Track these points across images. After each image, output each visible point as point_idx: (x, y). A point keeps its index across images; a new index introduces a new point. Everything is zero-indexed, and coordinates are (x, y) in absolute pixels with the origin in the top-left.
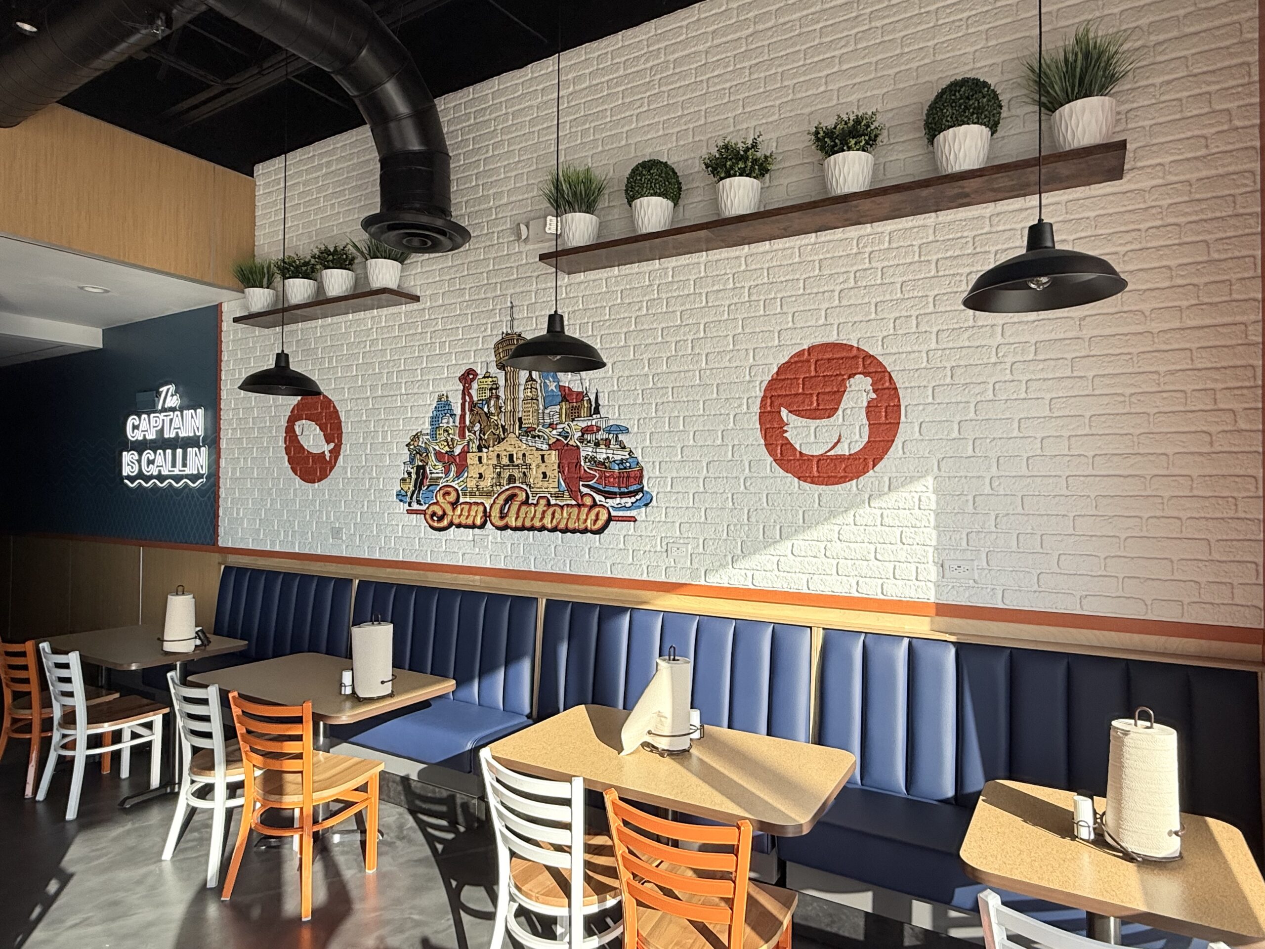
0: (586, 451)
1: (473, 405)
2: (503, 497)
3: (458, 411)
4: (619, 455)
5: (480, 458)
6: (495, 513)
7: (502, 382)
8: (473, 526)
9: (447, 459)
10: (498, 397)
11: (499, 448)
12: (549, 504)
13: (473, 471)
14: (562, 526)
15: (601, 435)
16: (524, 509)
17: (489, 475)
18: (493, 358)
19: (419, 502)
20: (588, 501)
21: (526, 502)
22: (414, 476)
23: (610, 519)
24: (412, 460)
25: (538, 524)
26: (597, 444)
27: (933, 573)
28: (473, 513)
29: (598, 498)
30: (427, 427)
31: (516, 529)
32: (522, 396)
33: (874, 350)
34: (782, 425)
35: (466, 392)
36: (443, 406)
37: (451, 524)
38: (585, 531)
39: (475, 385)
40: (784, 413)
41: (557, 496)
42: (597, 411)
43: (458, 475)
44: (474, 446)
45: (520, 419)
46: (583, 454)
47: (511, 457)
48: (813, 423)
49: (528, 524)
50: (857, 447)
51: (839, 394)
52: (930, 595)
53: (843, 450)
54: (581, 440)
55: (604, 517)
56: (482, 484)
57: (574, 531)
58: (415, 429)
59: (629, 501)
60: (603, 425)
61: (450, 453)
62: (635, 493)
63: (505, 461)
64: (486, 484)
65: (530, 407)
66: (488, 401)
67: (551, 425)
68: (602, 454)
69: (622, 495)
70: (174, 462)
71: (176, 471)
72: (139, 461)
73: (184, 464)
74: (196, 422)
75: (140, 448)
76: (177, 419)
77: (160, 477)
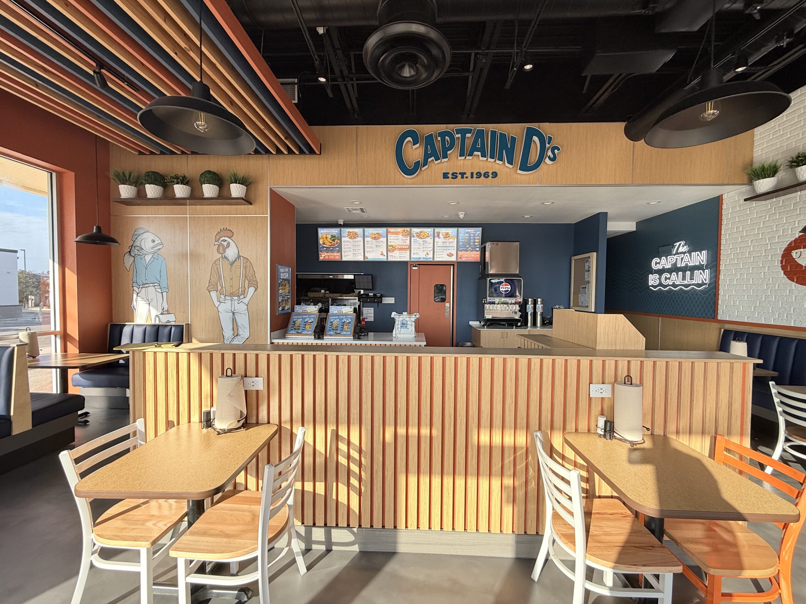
70: (684, 278)
71: (686, 282)
72: (660, 279)
73: (692, 279)
74: (701, 257)
75: (660, 272)
76: (686, 257)
77: (674, 285)
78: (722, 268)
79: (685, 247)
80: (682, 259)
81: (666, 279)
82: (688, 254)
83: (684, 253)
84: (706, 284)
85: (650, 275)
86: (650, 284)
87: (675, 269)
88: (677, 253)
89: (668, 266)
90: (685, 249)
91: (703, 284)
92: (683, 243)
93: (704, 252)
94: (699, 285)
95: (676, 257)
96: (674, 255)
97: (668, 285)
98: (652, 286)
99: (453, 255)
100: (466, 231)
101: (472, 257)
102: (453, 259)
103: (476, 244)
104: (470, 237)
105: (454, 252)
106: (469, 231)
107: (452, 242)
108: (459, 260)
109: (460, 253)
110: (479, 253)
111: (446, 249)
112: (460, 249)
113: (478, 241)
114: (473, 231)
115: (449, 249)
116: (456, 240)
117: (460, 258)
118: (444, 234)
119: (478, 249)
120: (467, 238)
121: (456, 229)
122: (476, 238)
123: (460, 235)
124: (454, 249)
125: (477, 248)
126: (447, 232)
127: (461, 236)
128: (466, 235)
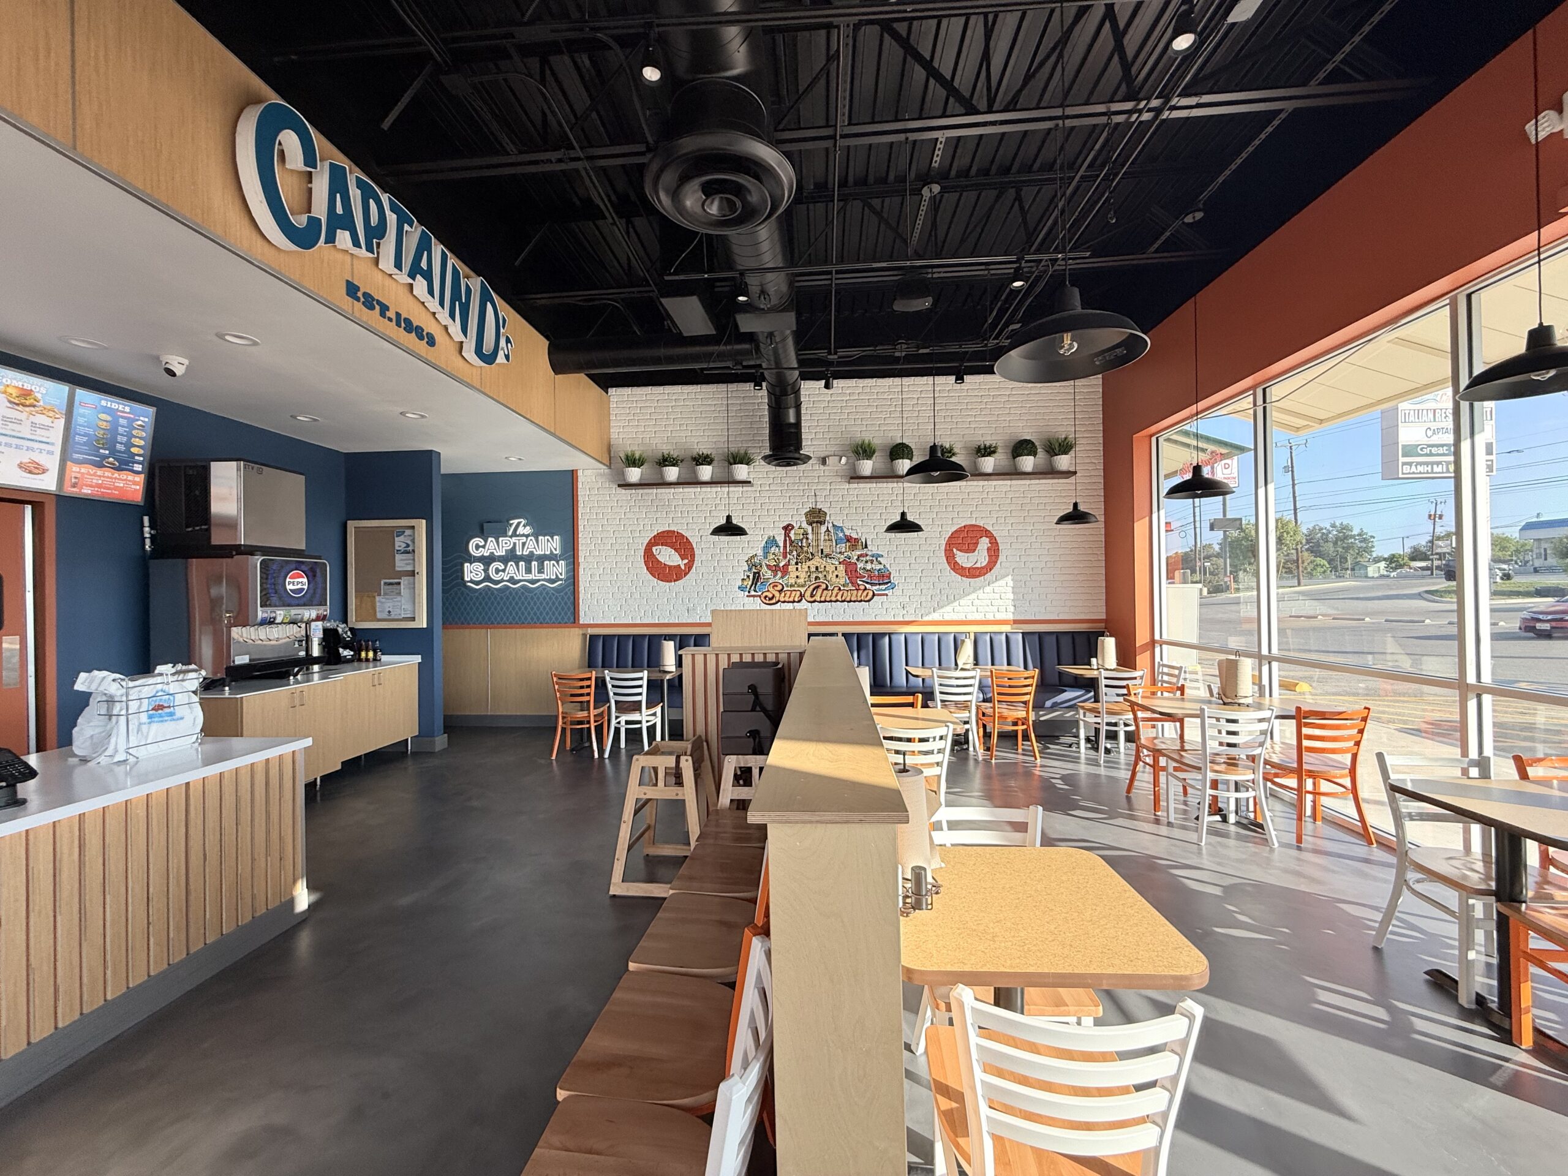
0: (860, 565)
1: (792, 542)
2: (812, 587)
3: (781, 544)
4: (879, 567)
5: (797, 569)
6: (808, 594)
7: (810, 531)
8: (794, 602)
9: (775, 569)
10: (807, 539)
11: (808, 563)
12: (840, 589)
13: (793, 574)
14: (848, 599)
15: (868, 558)
16: (825, 592)
17: (803, 575)
18: (804, 519)
19: (755, 591)
20: (862, 587)
21: (826, 589)
22: (751, 577)
23: (874, 595)
24: (750, 570)
25: (833, 599)
26: (867, 562)
27: (1012, 609)
28: (793, 595)
29: (868, 586)
30: (760, 553)
31: (821, 602)
32: (822, 538)
33: (990, 528)
34: (954, 556)
35: (787, 535)
36: (771, 542)
37: (779, 601)
38: (861, 601)
39: (793, 532)
40: (955, 550)
41: (844, 586)
42: (866, 547)
43: (782, 577)
44: (793, 562)
45: (822, 550)
46: (859, 566)
47: (817, 568)
48: (966, 555)
49: (828, 599)
50: (984, 564)
51: (977, 543)
52: (1010, 617)
53: (978, 565)
54: (858, 559)
55: (871, 594)
56: (799, 581)
57: (854, 601)
58: (752, 553)
59: (883, 587)
60: (870, 553)
61: (777, 566)
62: (887, 583)
63: (814, 569)
64: (801, 581)
65: (828, 543)
66: (801, 540)
67: (840, 553)
68: (869, 566)
69: (880, 584)
70: (528, 570)
71: (530, 577)
72: (486, 570)
73: (541, 571)
74: (551, 544)
75: (487, 561)
76: (531, 543)
77: (512, 580)
78: (581, 560)
79: (528, 528)
80: (524, 544)
81: (497, 571)
82: (533, 538)
83: (527, 536)
84: (561, 580)
85: (466, 565)
86: (466, 579)
87: (511, 556)
88: (514, 534)
89: (501, 553)
90: (528, 530)
91: (557, 579)
92: (523, 521)
93: (556, 538)
94: (552, 581)
95: (514, 539)
96: (511, 537)
97: (502, 581)
98: (472, 581)
99: (44, 471)
100: (104, 403)
101: (116, 488)
102: (48, 483)
103: (134, 450)
104: (115, 425)
105: (52, 463)
106: (115, 406)
107: (47, 428)
108: (69, 490)
109: (76, 468)
110: (140, 479)
111: (17, 447)
112: (76, 456)
113: (142, 443)
114: (127, 409)
115: (33, 450)
116: (62, 422)
117: (74, 485)
118: (14, 392)
119: (138, 467)
120: (104, 425)
121: (64, 389)
122: (134, 432)
123: (78, 410)
124: (52, 453)
125: (139, 463)
126: (27, 386)
127: (83, 416)
128: (103, 416)
